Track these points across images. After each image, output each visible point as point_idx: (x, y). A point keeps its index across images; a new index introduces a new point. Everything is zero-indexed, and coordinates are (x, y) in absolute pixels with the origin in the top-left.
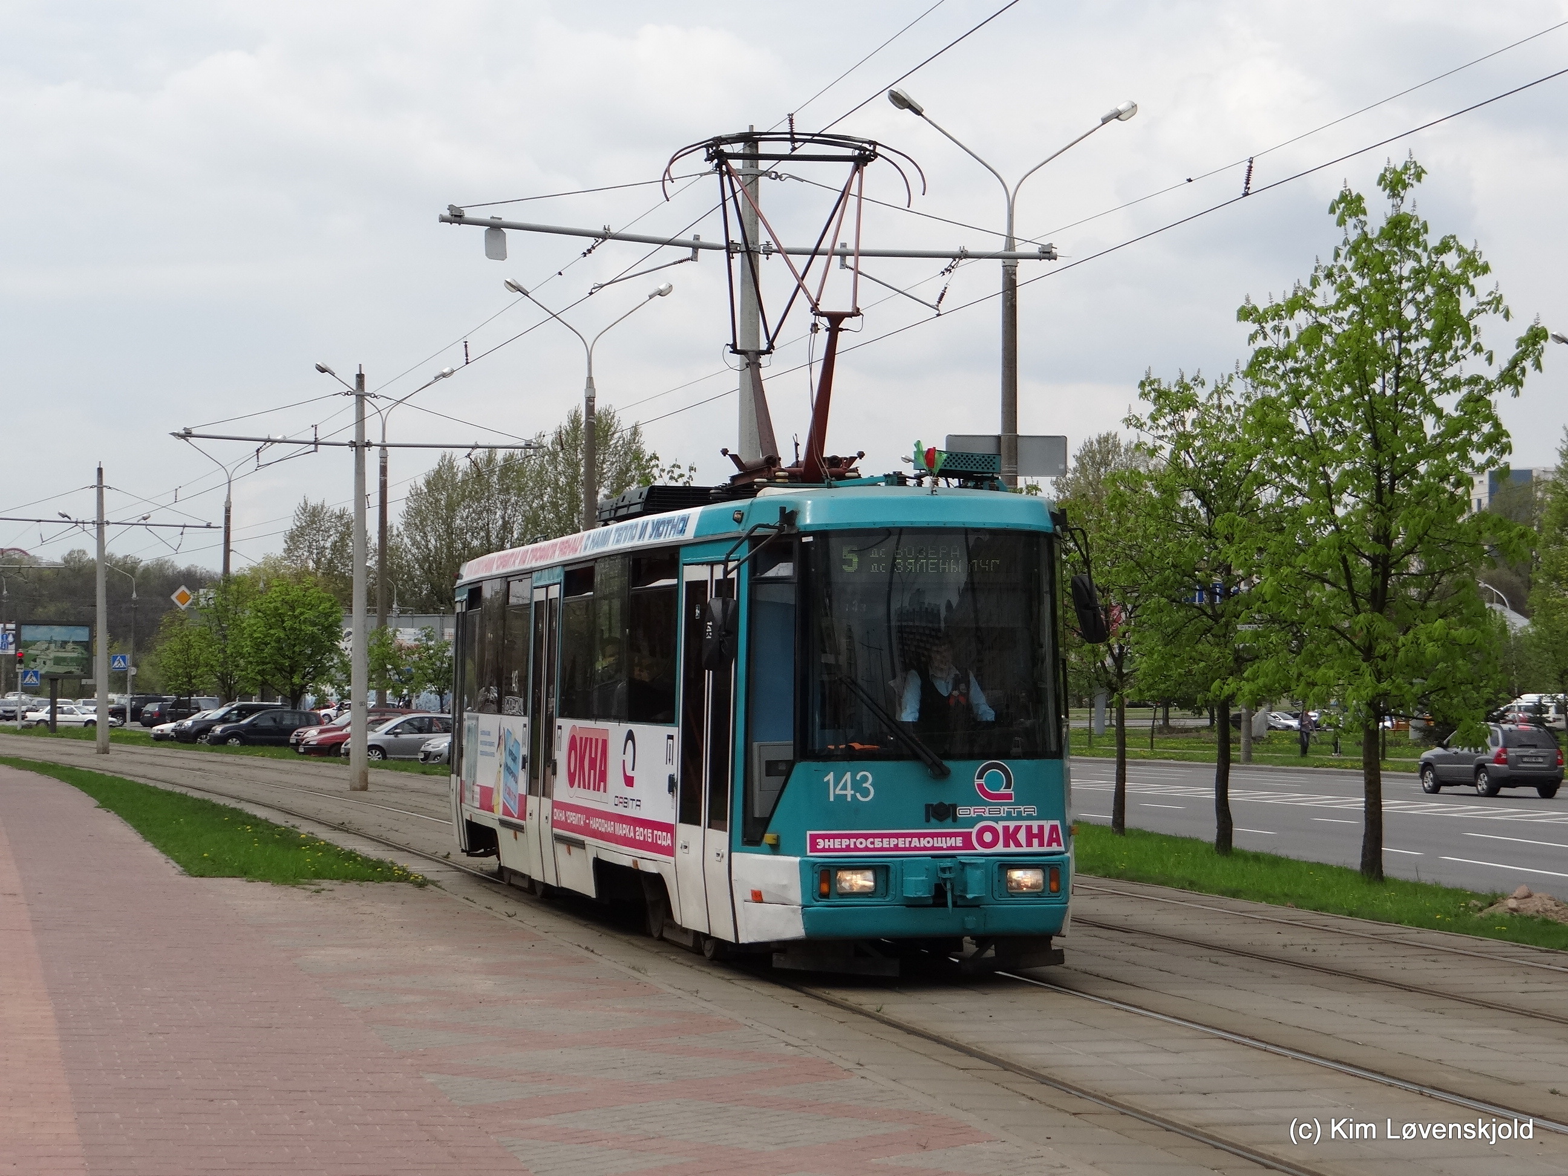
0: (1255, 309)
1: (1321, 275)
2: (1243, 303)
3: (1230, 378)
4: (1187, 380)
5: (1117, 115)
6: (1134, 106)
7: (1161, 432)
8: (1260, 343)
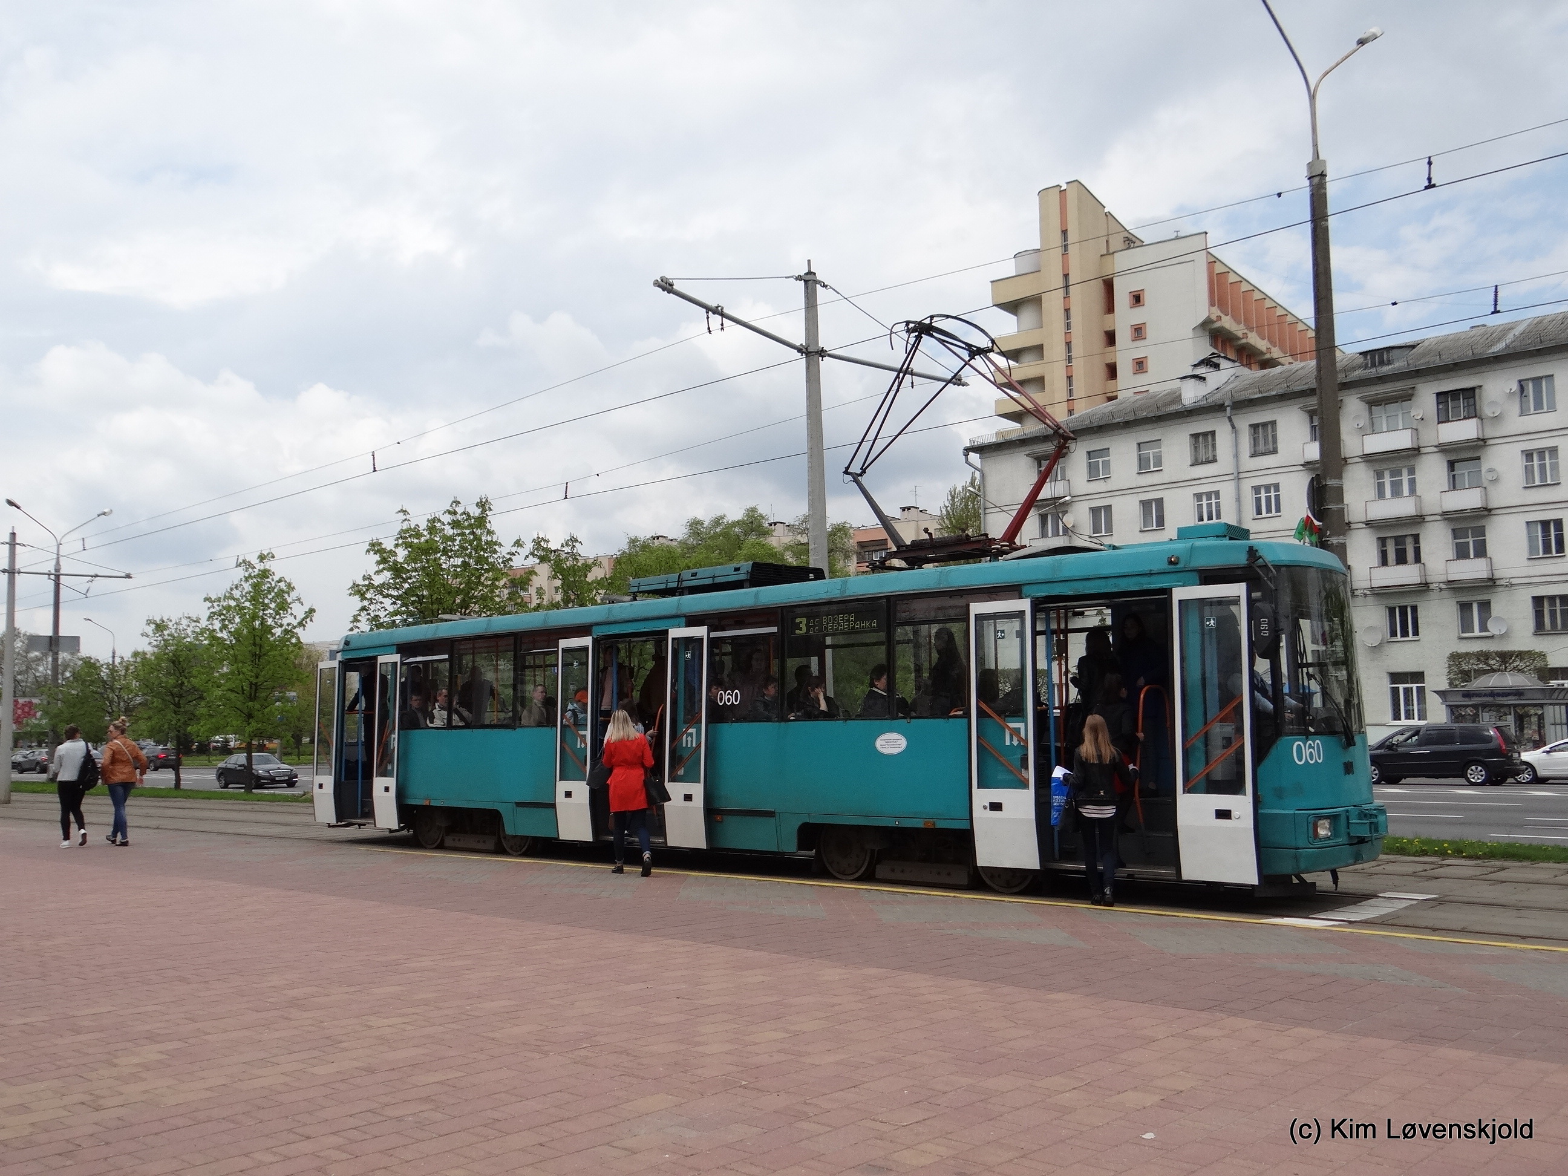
0: (210, 598)
1: (234, 587)
2: (206, 596)
3: (181, 619)
4: (165, 619)
5: (104, 514)
6: (111, 511)
7: (156, 639)
8: (212, 610)
